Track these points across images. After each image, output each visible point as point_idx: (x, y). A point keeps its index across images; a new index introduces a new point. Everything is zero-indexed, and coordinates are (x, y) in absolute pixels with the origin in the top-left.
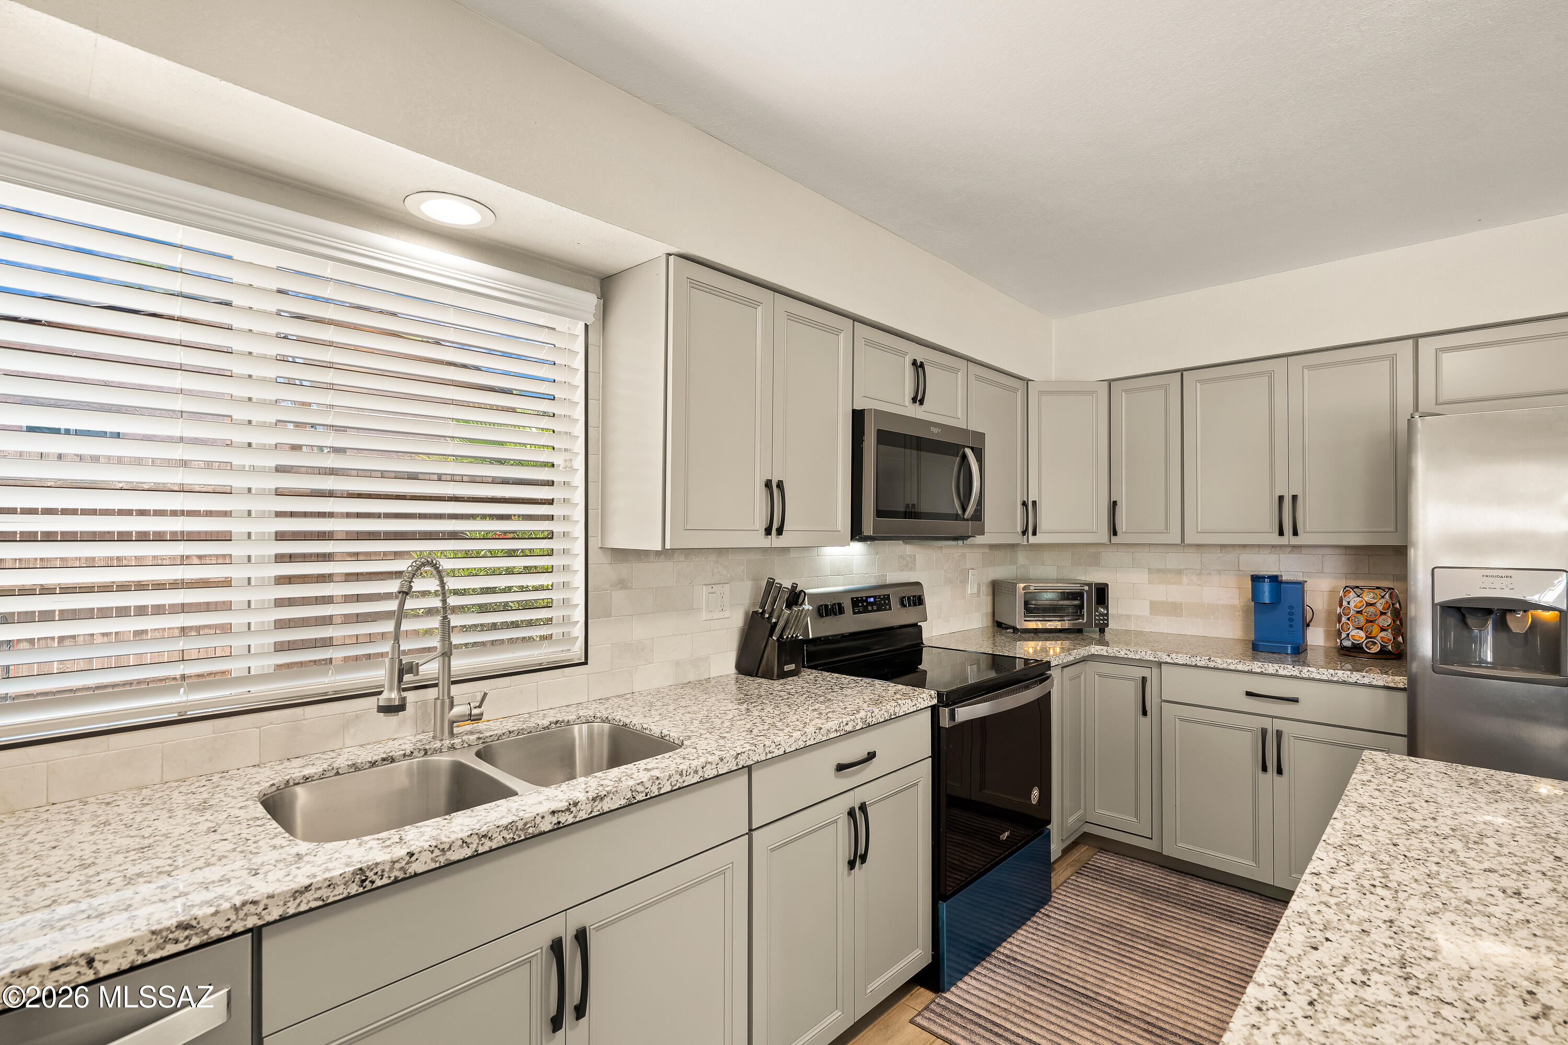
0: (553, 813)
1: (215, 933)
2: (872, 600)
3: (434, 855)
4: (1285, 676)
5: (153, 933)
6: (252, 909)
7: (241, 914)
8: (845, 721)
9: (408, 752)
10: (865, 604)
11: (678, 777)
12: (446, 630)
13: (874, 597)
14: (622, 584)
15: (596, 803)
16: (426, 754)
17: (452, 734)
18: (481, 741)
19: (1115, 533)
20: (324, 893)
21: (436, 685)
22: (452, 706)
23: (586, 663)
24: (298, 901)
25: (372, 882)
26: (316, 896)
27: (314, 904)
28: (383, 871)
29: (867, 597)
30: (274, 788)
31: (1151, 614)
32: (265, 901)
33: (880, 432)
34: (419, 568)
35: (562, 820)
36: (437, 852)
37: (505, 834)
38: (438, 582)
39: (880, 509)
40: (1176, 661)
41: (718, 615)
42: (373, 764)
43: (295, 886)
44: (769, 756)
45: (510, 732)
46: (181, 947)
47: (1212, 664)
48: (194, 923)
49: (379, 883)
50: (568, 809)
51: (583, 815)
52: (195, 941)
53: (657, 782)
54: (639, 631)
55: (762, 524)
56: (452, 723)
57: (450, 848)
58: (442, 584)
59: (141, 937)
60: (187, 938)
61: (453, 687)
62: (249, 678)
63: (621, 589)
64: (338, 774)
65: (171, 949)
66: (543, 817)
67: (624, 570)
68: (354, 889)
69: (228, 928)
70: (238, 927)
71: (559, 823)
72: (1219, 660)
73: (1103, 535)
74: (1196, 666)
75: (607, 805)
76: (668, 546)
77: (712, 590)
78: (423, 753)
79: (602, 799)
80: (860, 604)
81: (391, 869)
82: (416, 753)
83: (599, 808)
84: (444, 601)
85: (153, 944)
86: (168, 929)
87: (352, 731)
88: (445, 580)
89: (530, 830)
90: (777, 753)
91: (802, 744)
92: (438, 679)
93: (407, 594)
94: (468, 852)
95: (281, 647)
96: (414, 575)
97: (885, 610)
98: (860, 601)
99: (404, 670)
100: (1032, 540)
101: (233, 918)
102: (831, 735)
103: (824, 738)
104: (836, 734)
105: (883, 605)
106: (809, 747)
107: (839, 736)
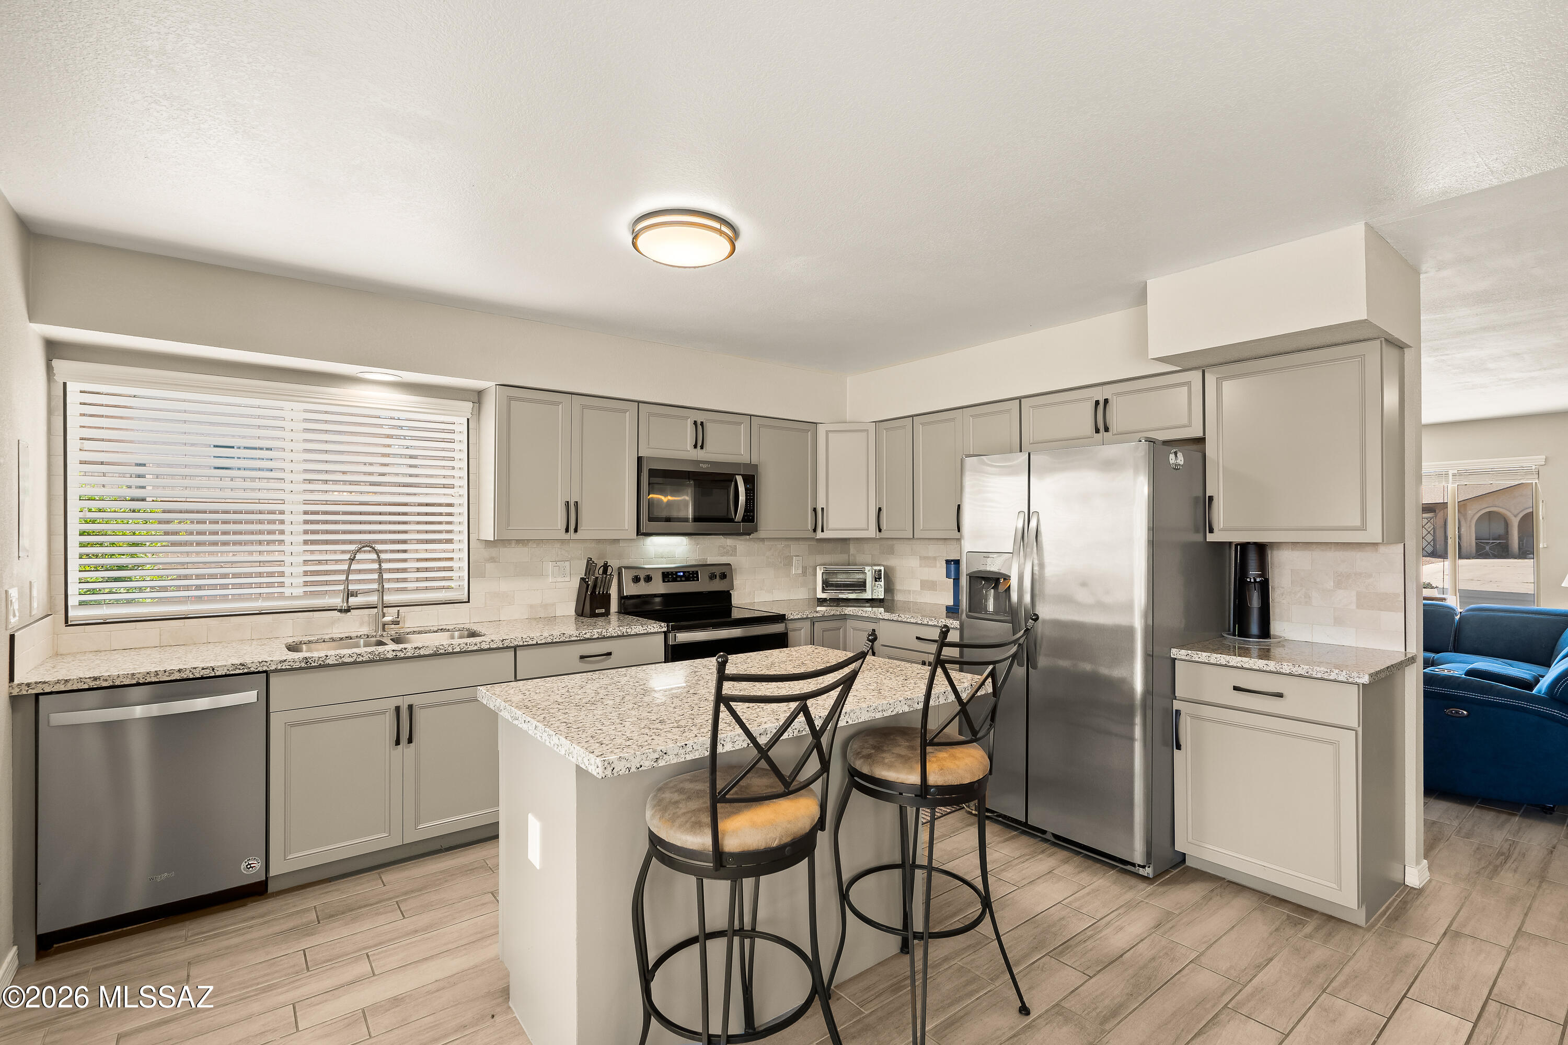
0: (393, 651)
1: (252, 669)
2: (682, 574)
3: (337, 658)
4: (931, 625)
5: (232, 665)
6: (265, 663)
7: (261, 665)
8: (584, 632)
9: (359, 636)
10: (674, 576)
11: (464, 645)
12: (381, 580)
13: (683, 572)
14: (492, 560)
15: (416, 650)
16: (368, 637)
17: (384, 630)
18: (398, 634)
19: (880, 530)
20: (291, 663)
21: (376, 607)
22: (384, 616)
23: (469, 602)
24: (282, 665)
25: (311, 664)
26: (288, 664)
27: (288, 667)
28: (315, 660)
29: (677, 572)
30: (295, 643)
31: (921, 589)
32: (270, 662)
33: (650, 470)
34: (360, 549)
35: (398, 654)
36: (338, 657)
37: (369, 655)
38: (376, 556)
39: (650, 516)
40: (884, 617)
41: (559, 580)
42: (341, 639)
43: (281, 659)
44: (525, 643)
45: (414, 632)
46: (241, 672)
47: (900, 619)
48: (245, 664)
49: (313, 664)
50: (401, 650)
51: (409, 654)
52: (246, 671)
53: (452, 646)
55: (561, 525)
56: (384, 625)
57: (343, 657)
58: (378, 556)
59: (229, 665)
60: (243, 669)
61: (384, 609)
62: (292, 597)
63: (492, 562)
64: (324, 641)
65: (238, 672)
66: (388, 652)
67: (493, 552)
68: (303, 665)
69: (257, 669)
70: (260, 669)
71: (397, 655)
72: (903, 616)
73: (872, 532)
74: (893, 620)
75: (422, 652)
76: (496, 539)
77: (557, 565)
78: (366, 636)
79: (420, 649)
80: (670, 576)
81: (318, 660)
82: (363, 636)
83: (418, 652)
84: (380, 565)
85: (232, 668)
86: (237, 664)
87: (337, 625)
88: (380, 554)
89: (382, 656)
90: (531, 642)
91: (550, 641)
92: (377, 604)
93: (353, 560)
94: (352, 660)
95: (306, 584)
96: (358, 552)
97: (693, 580)
98: (670, 574)
99: (350, 594)
100: (820, 535)
101: (259, 666)
102: (573, 639)
103: (567, 640)
104: (576, 639)
105: (691, 577)
106: (556, 642)
107: (580, 640)
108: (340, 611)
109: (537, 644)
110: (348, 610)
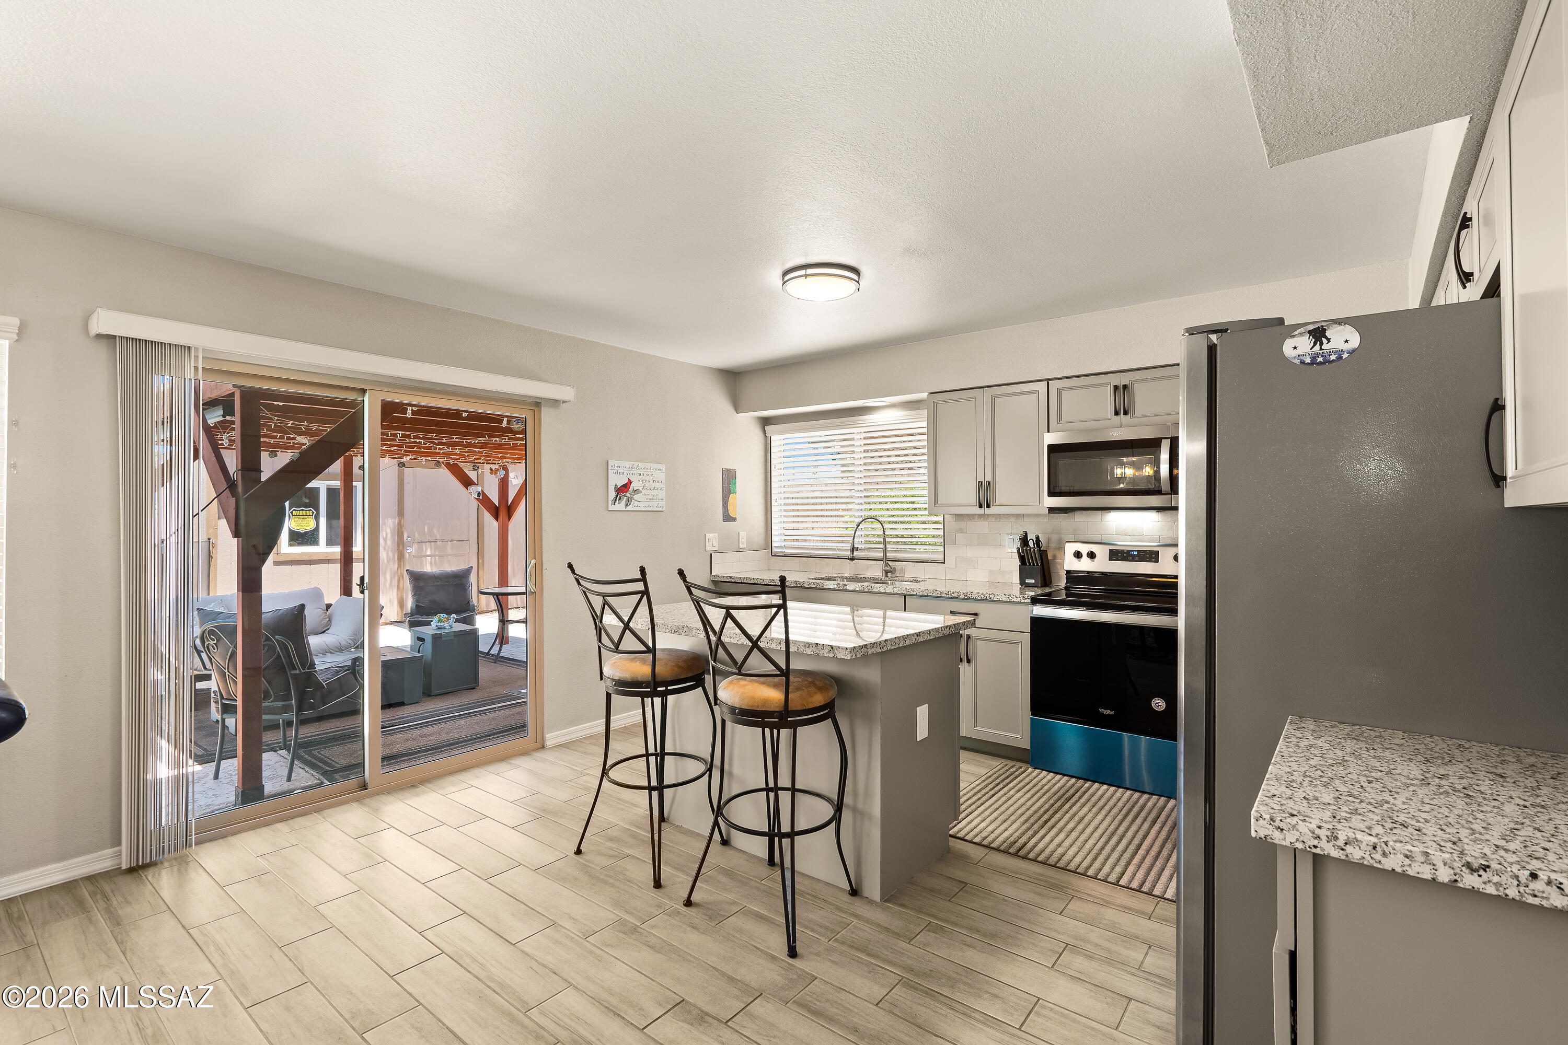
2: (1135, 553)
13: (1138, 551)
14: (961, 531)
17: (887, 576)
22: (886, 567)
23: (944, 563)
29: (1129, 551)
33: (1049, 446)
39: (1052, 491)
54: (970, 553)
55: (977, 502)
56: (886, 573)
67: (962, 524)
77: (1011, 537)
80: (1120, 555)
90: (912, 593)
102: (943, 595)
103: (939, 595)
104: (946, 596)
105: (1148, 558)
106: (930, 596)
107: (949, 598)
108: (848, 559)
109: (916, 595)
110: (852, 559)
